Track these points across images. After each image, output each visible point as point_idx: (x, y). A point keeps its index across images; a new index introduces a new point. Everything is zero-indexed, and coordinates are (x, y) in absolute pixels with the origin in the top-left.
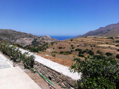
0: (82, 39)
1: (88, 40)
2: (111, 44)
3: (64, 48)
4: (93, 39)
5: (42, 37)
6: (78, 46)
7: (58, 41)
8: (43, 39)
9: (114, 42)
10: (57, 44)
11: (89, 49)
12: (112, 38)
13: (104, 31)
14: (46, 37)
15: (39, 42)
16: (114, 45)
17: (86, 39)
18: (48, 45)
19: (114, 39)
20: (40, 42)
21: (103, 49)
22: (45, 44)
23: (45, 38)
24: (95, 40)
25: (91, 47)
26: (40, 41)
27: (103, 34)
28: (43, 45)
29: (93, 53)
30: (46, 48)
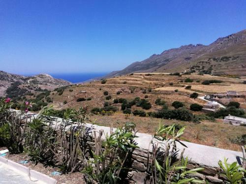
0: (124, 78)
1: (137, 80)
2: (178, 86)
3: (89, 99)
4: (146, 77)
5: (33, 78)
6: (118, 93)
7: (71, 86)
8: (35, 82)
9: (182, 82)
10: (71, 91)
11: (141, 98)
12: (178, 74)
13: (160, 62)
14: (41, 76)
15: (27, 90)
16: (183, 86)
17: (133, 78)
18: (50, 96)
19: (181, 76)
20: (29, 90)
21: (166, 96)
22: (43, 94)
23: (39, 79)
24: (150, 79)
25: (144, 93)
26: (29, 86)
27: (158, 67)
28: (38, 97)
29: (149, 104)
30: (45, 102)
